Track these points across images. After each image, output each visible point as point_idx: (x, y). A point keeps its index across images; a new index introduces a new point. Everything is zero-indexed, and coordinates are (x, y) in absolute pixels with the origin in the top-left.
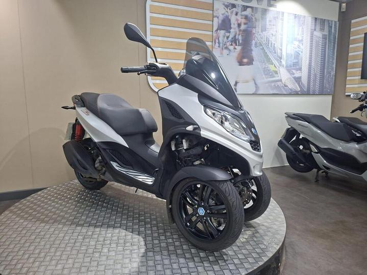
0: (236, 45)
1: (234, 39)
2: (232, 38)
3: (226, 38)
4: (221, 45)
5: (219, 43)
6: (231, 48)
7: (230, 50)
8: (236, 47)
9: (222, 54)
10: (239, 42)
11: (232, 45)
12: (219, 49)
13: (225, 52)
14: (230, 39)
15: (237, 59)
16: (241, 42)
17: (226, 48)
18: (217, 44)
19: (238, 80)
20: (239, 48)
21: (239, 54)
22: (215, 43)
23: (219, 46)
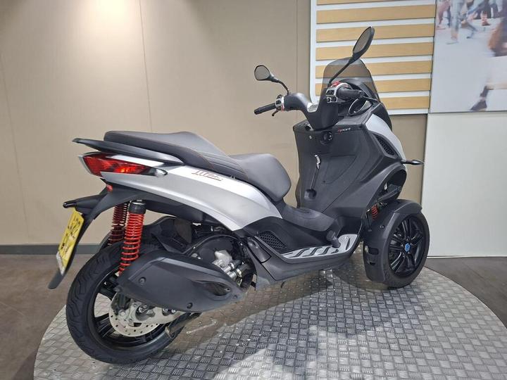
0: (489, 17)
1: (483, 7)
2: (480, 5)
3: (465, 6)
4: (454, 22)
5: (449, 18)
6: (477, 23)
7: (474, 29)
8: (489, 21)
9: (454, 37)
10: (496, 10)
11: (478, 18)
12: (448, 30)
13: (463, 33)
14: (474, 7)
15: (491, 43)
16: (500, 9)
17: (466, 25)
18: (445, 21)
19: (490, 84)
20: (495, 23)
21: (495, 35)
22: (441, 19)
23: (449, 24)
